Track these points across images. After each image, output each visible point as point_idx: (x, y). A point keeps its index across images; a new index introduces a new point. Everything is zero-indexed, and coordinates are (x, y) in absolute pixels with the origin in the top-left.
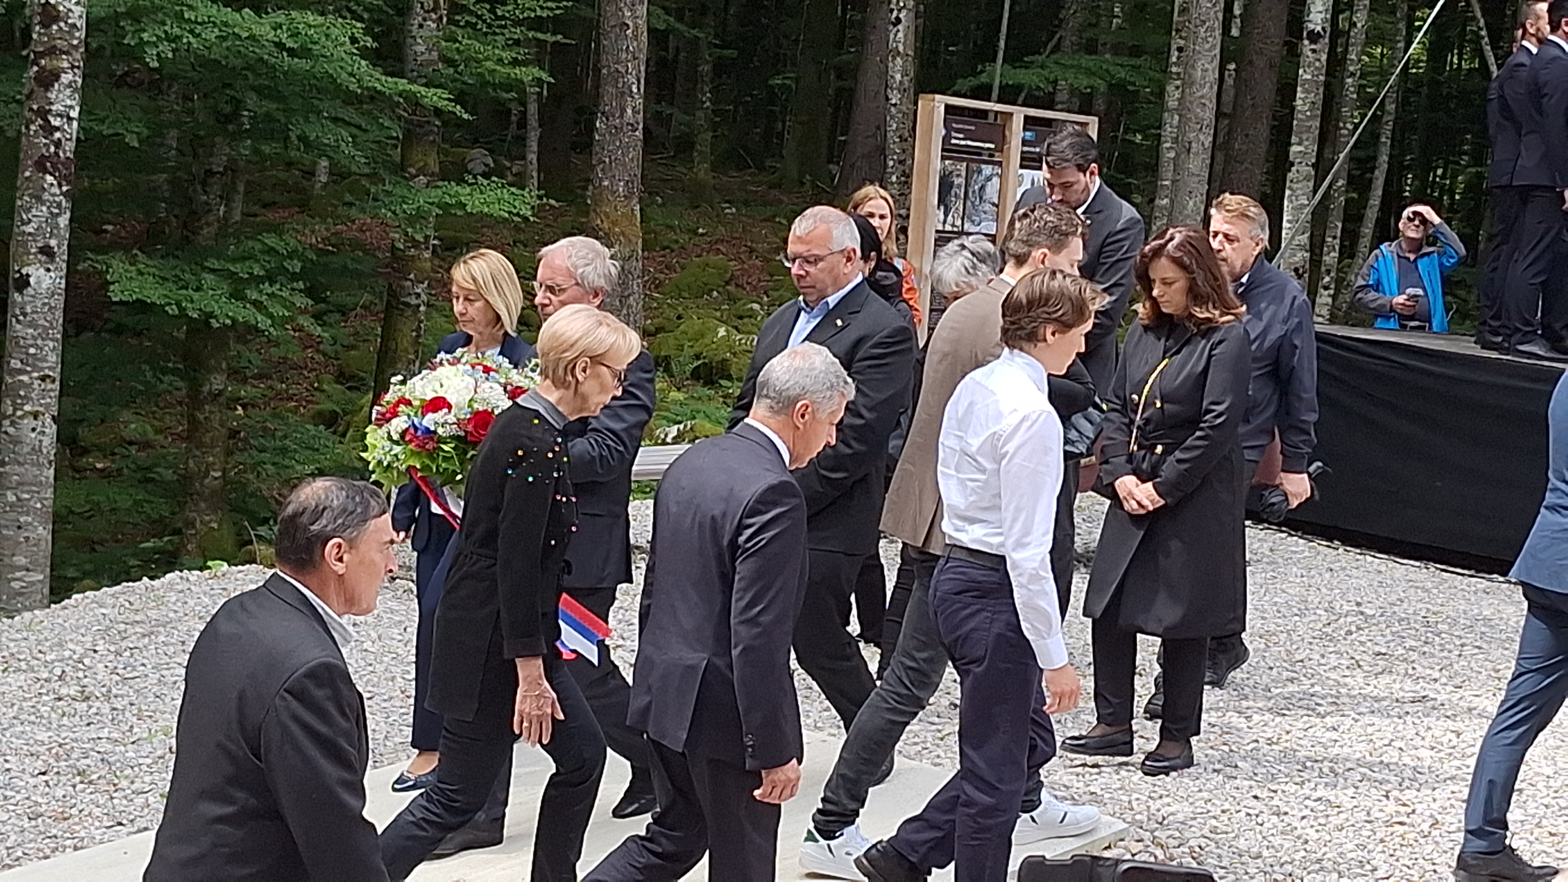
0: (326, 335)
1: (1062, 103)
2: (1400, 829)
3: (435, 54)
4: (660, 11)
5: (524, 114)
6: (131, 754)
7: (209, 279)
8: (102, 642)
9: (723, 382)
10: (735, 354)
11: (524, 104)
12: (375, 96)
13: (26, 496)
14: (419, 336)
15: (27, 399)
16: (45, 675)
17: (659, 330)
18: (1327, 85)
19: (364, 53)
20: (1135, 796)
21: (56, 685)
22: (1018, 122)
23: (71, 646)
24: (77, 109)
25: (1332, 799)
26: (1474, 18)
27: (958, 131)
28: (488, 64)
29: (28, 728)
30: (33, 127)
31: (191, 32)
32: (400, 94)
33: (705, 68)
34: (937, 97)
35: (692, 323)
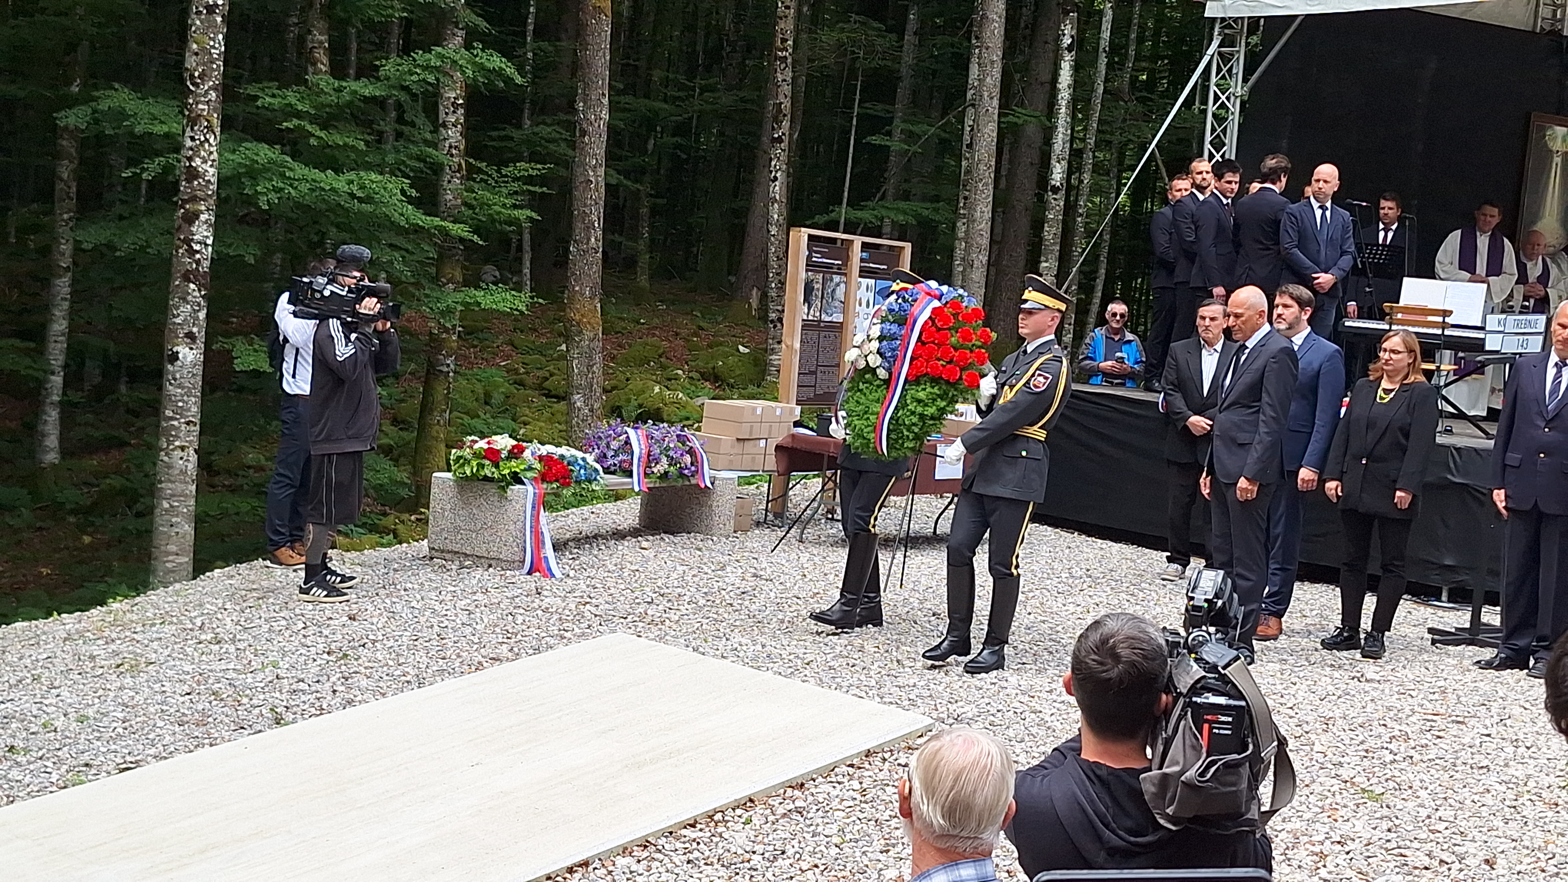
0: (384, 393)
1: (886, 234)
3: (459, 201)
4: (612, 172)
5: (520, 241)
6: (249, 680)
8: (229, 603)
10: (665, 405)
11: (521, 234)
12: (418, 230)
13: (176, 504)
14: (449, 393)
15: (177, 437)
16: (190, 626)
17: (614, 388)
18: (1064, 222)
19: (410, 201)
20: (939, 701)
21: (197, 633)
22: (857, 246)
23: (208, 606)
24: (212, 238)
26: (1162, 178)
27: (816, 252)
28: (496, 208)
29: (178, 663)
30: (181, 251)
31: (291, 185)
32: (435, 228)
33: (644, 211)
34: (803, 229)
35: (636, 384)
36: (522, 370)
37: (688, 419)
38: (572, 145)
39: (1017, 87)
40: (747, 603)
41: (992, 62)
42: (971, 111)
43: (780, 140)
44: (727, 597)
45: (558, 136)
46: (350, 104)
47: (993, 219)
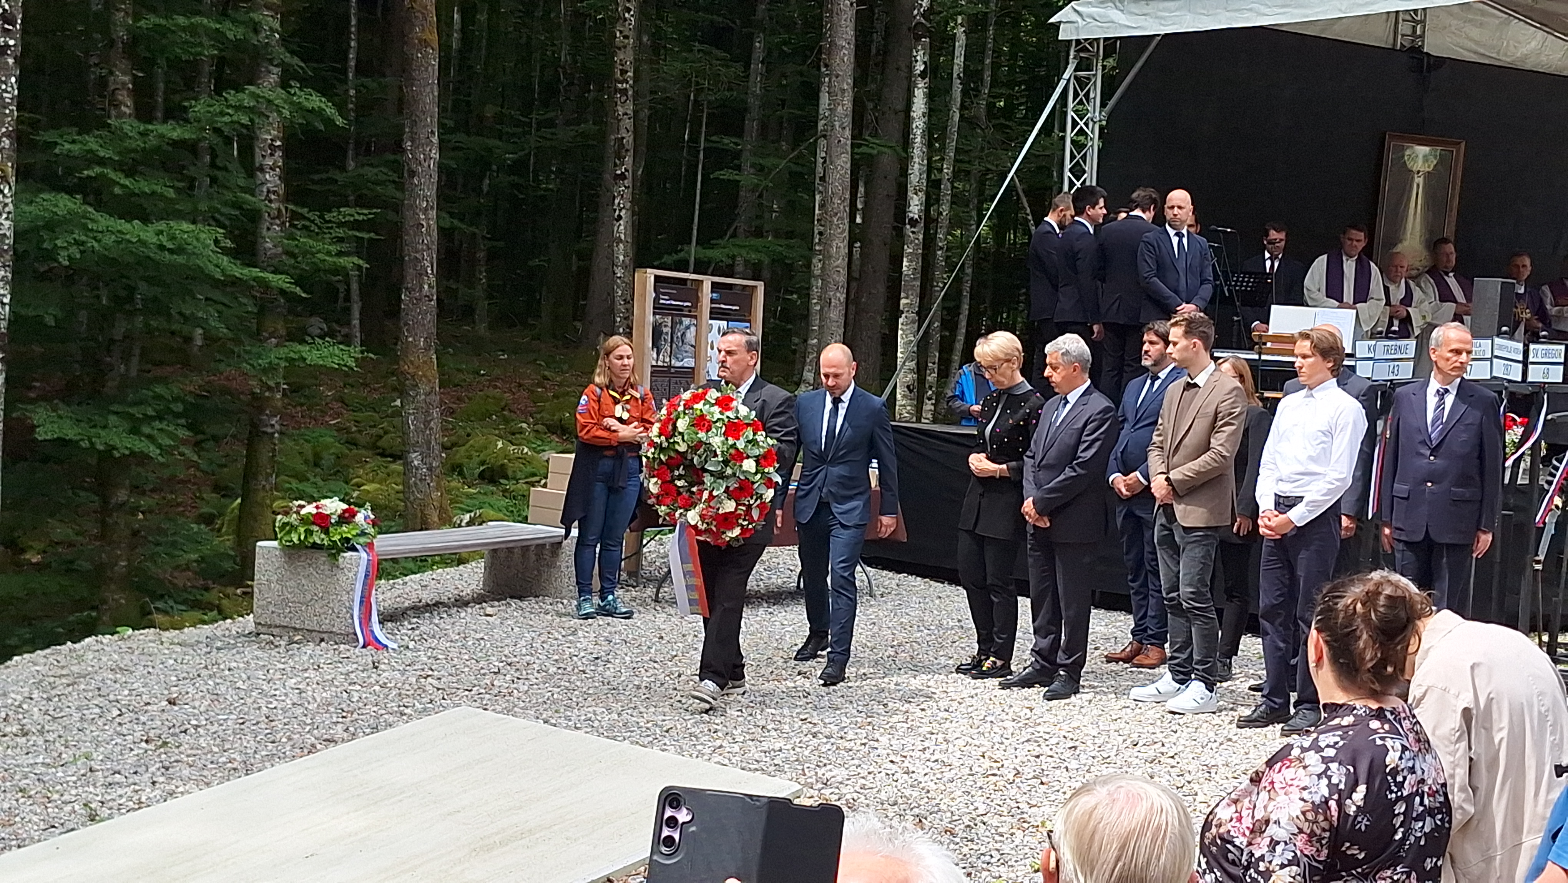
1: (739, 273)
2: (994, 779)
3: (280, 249)
4: (444, 215)
5: (348, 291)
6: (60, 775)
7: (113, 419)
8: (36, 691)
9: (502, 481)
10: (509, 460)
11: (348, 284)
12: (235, 282)
14: (274, 456)
17: (454, 445)
18: (924, 257)
19: (225, 251)
20: (807, 765)
22: (707, 287)
23: (13, 695)
24: (9, 296)
25: (946, 760)
27: (664, 294)
28: (320, 255)
31: (95, 238)
32: (254, 279)
33: (481, 255)
34: (649, 270)
35: (478, 440)
36: (354, 429)
37: (534, 475)
38: (400, 186)
39: (869, 117)
40: (601, 668)
41: (843, 91)
42: (822, 142)
43: (623, 177)
44: (579, 663)
45: (385, 177)
46: (157, 149)
47: (850, 254)
